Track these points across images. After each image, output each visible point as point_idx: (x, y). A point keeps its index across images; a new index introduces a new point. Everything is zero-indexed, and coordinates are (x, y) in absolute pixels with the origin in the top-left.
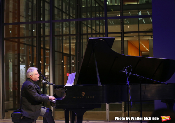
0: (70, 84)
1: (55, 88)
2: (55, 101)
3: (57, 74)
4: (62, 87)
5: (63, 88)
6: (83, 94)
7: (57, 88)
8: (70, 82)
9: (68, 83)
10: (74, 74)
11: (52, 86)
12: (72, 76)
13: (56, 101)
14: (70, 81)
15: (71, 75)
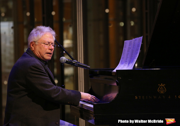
0: (127, 65)
1: (91, 77)
2: (92, 106)
3: (91, 43)
4: (107, 72)
5: (110, 73)
6: (162, 88)
7: (97, 75)
8: (128, 61)
9: (122, 63)
10: (138, 41)
11: (81, 71)
12: (134, 45)
13: (94, 105)
14: (127, 58)
15: (130, 44)
